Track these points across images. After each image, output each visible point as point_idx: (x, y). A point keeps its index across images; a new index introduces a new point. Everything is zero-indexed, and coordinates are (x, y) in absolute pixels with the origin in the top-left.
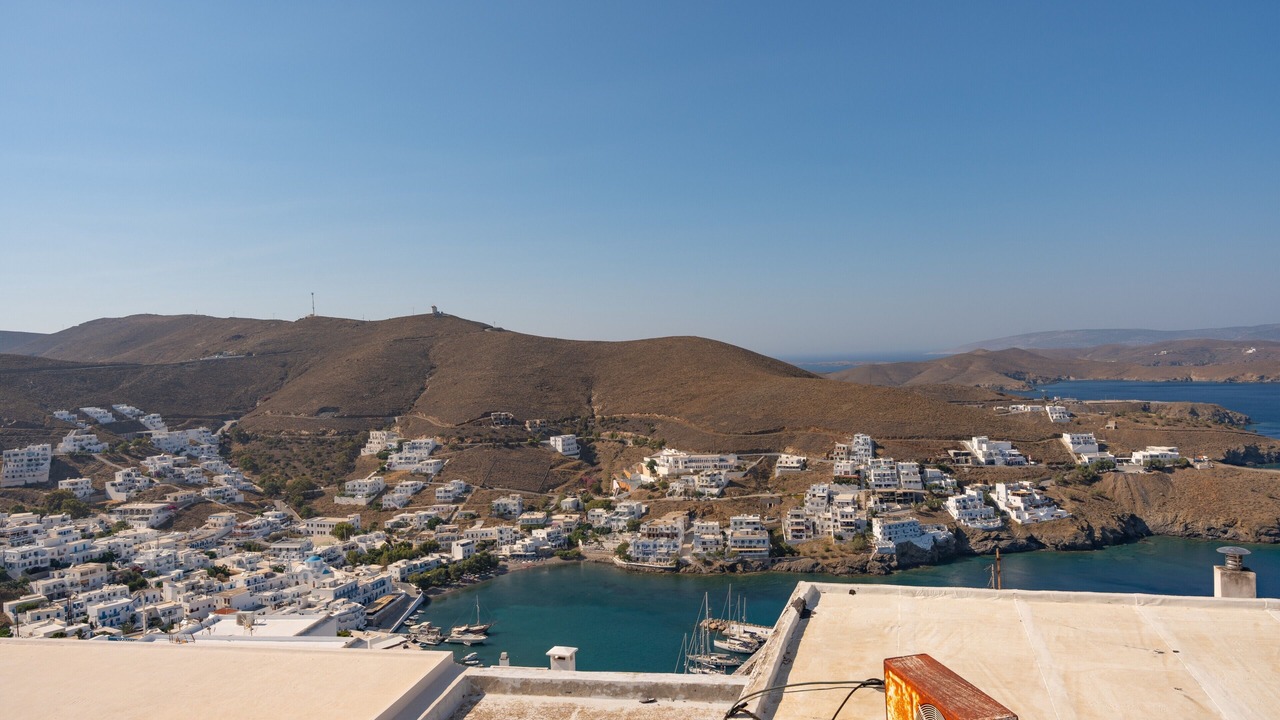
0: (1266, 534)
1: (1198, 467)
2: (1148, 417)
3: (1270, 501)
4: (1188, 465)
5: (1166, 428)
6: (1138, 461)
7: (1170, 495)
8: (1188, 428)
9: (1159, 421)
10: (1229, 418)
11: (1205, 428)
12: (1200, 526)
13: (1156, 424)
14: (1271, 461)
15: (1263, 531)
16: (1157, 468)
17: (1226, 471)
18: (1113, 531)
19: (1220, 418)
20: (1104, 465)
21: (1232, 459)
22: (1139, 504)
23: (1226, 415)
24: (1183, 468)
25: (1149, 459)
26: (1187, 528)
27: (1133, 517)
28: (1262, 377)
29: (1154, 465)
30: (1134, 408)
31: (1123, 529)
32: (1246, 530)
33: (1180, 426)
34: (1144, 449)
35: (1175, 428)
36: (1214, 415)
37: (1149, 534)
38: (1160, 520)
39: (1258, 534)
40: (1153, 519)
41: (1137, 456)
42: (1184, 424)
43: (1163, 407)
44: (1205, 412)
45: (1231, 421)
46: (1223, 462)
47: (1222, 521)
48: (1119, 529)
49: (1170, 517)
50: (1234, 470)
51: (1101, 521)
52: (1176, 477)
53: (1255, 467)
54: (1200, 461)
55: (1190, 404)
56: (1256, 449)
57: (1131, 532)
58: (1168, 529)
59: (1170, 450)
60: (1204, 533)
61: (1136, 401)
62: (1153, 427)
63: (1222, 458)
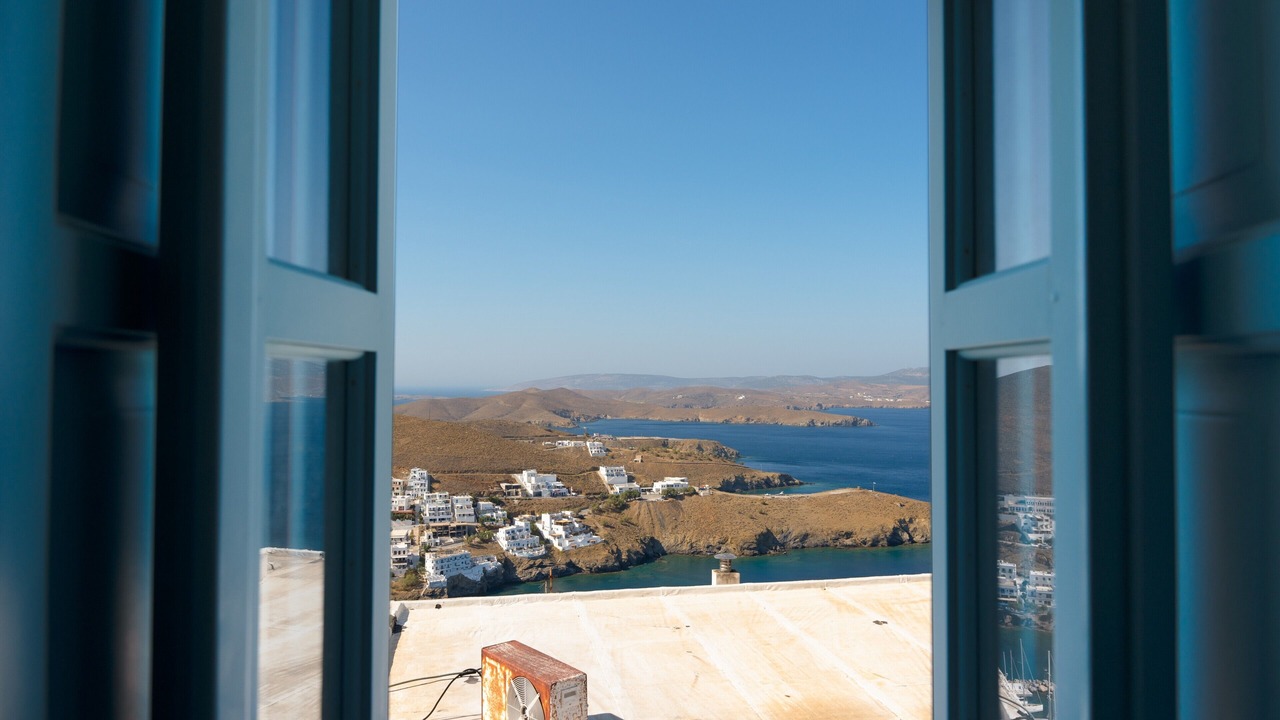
0: (748, 549)
1: (701, 494)
2: (667, 452)
3: (751, 521)
4: (695, 493)
5: (680, 461)
6: (658, 490)
7: (681, 518)
8: (696, 462)
9: (675, 456)
10: (725, 453)
11: (708, 462)
12: (701, 545)
13: (672, 458)
14: (752, 488)
15: (746, 546)
16: (672, 496)
17: (721, 497)
18: (637, 553)
19: (719, 453)
20: (632, 495)
21: (727, 487)
22: (657, 527)
23: (722, 451)
24: (691, 495)
25: (666, 488)
26: (692, 547)
27: (652, 539)
28: (748, 420)
29: (670, 494)
30: (656, 444)
31: (644, 550)
32: (734, 546)
33: (690, 459)
34: (662, 480)
35: (685, 461)
36: (714, 450)
37: (664, 553)
38: (672, 541)
39: (742, 549)
40: (667, 541)
41: (658, 485)
42: (693, 458)
43: (678, 443)
44: (708, 447)
45: (726, 456)
46: (720, 489)
47: (717, 539)
48: (641, 551)
49: (680, 538)
50: (727, 496)
51: (627, 545)
52: (686, 503)
53: (741, 493)
54: (703, 489)
55: (697, 441)
56: (743, 478)
57: (651, 553)
58: (678, 548)
59: (682, 481)
60: (704, 550)
61: (658, 438)
62: (668, 460)
63: (719, 486)
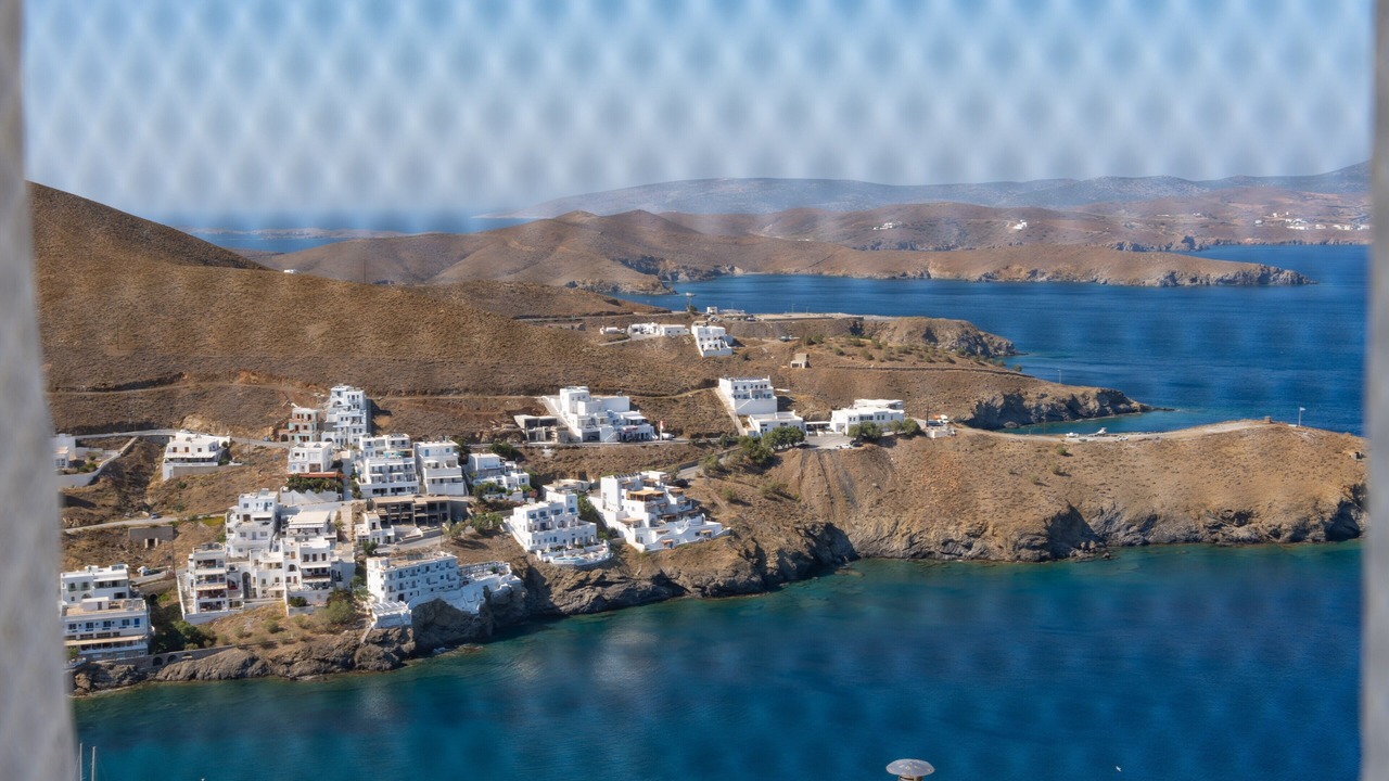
0: (1029, 547)
1: (933, 433)
2: (860, 345)
3: (1036, 490)
4: (918, 432)
5: (887, 364)
6: (841, 427)
7: (888, 484)
8: (920, 365)
9: (875, 353)
10: (984, 346)
11: (946, 365)
12: (932, 538)
13: (871, 358)
14: (1040, 420)
15: (1024, 541)
16: (869, 439)
17: (974, 441)
18: (797, 556)
19: (974, 347)
20: (788, 437)
21: (986, 419)
22: (840, 504)
23: (978, 341)
24: (909, 436)
25: (857, 422)
26: (911, 543)
27: (829, 528)
28: (1034, 273)
29: (867, 435)
30: (838, 327)
31: (813, 551)
32: (999, 541)
33: (909, 360)
34: (850, 404)
35: (900, 365)
36: (961, 340)
37: (854, 557)
38: (871, 531)
39: (1017, 546)
40: (860, 529)
41: (841, 418)
42: (914, 357)
43: (884, 326)
44: (949, 333)
45: (985, 352)
46: (971, 423)
47: (965, 527)
48: (806, 552)
49: (887, 524)
50: (986, 438)
51: (779, 541)
52: (899, 453)
53: (1016, 431)
54: (935, 424)
55: (925, 320)
56: (1020, 399)
57: (826, 555)
58: (883, 546)
59: (892, 406)
60: (937, 549)
61: (841, 315)
62: (863, 362)
63: (969, 416)
